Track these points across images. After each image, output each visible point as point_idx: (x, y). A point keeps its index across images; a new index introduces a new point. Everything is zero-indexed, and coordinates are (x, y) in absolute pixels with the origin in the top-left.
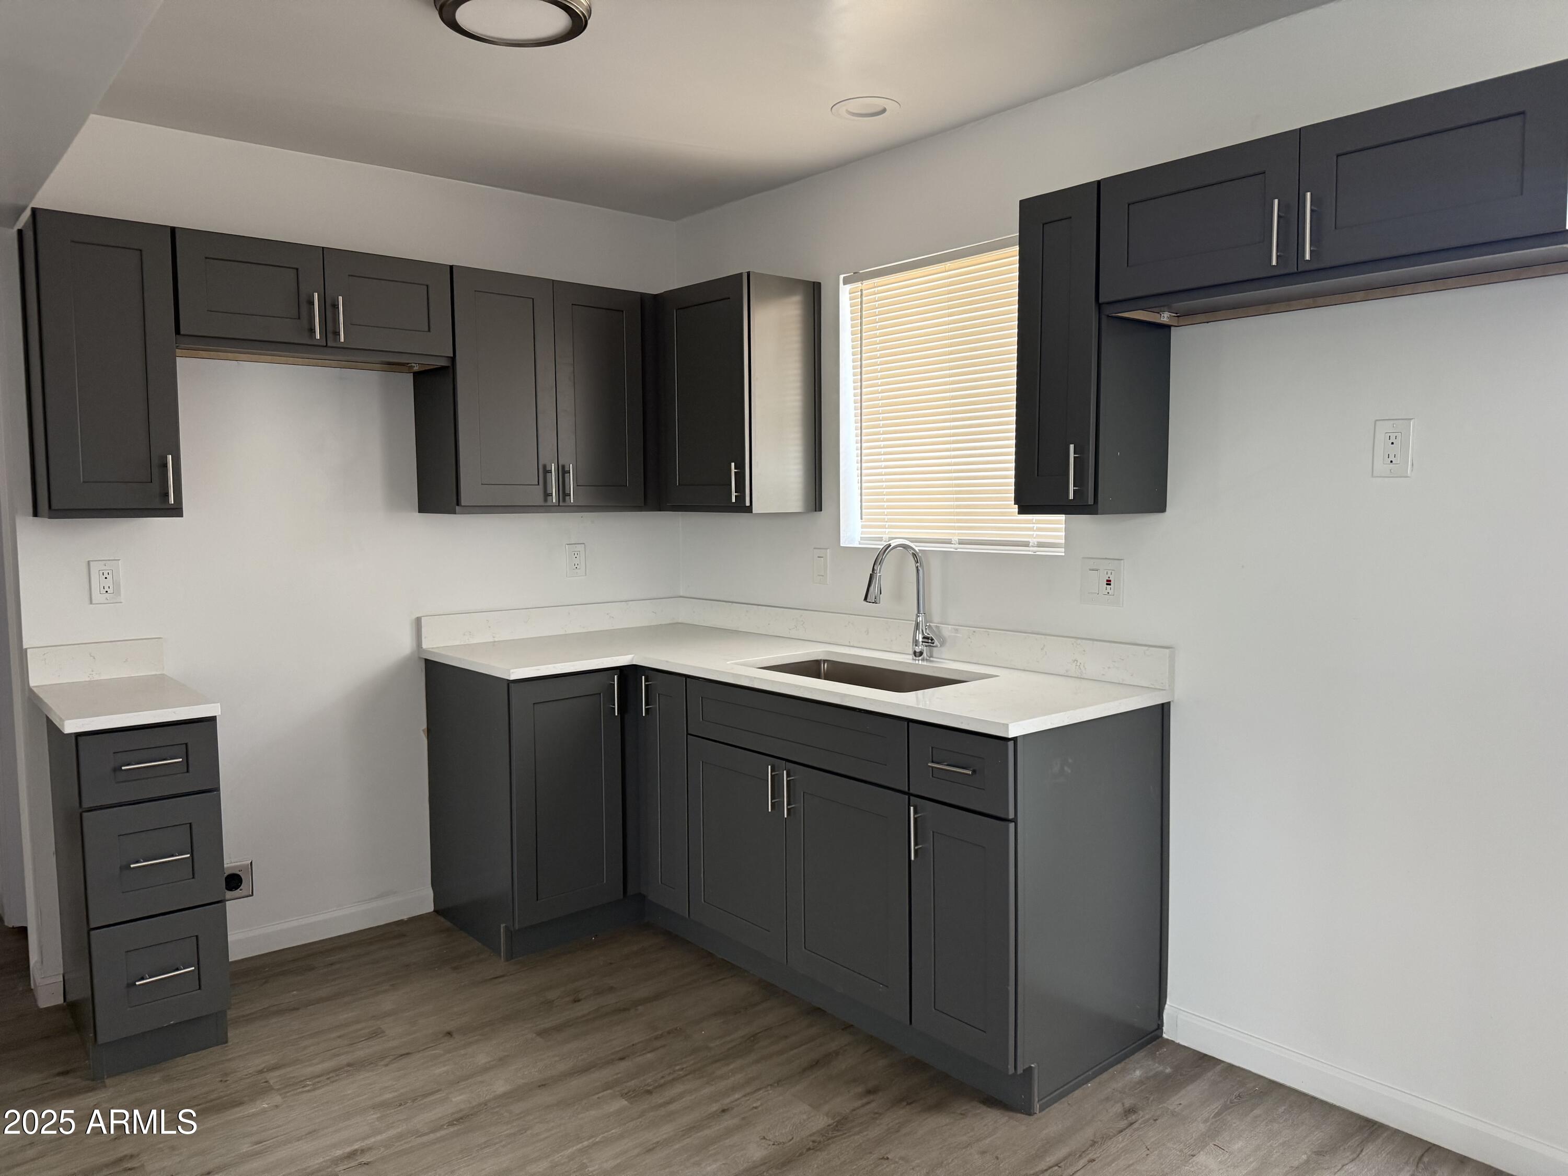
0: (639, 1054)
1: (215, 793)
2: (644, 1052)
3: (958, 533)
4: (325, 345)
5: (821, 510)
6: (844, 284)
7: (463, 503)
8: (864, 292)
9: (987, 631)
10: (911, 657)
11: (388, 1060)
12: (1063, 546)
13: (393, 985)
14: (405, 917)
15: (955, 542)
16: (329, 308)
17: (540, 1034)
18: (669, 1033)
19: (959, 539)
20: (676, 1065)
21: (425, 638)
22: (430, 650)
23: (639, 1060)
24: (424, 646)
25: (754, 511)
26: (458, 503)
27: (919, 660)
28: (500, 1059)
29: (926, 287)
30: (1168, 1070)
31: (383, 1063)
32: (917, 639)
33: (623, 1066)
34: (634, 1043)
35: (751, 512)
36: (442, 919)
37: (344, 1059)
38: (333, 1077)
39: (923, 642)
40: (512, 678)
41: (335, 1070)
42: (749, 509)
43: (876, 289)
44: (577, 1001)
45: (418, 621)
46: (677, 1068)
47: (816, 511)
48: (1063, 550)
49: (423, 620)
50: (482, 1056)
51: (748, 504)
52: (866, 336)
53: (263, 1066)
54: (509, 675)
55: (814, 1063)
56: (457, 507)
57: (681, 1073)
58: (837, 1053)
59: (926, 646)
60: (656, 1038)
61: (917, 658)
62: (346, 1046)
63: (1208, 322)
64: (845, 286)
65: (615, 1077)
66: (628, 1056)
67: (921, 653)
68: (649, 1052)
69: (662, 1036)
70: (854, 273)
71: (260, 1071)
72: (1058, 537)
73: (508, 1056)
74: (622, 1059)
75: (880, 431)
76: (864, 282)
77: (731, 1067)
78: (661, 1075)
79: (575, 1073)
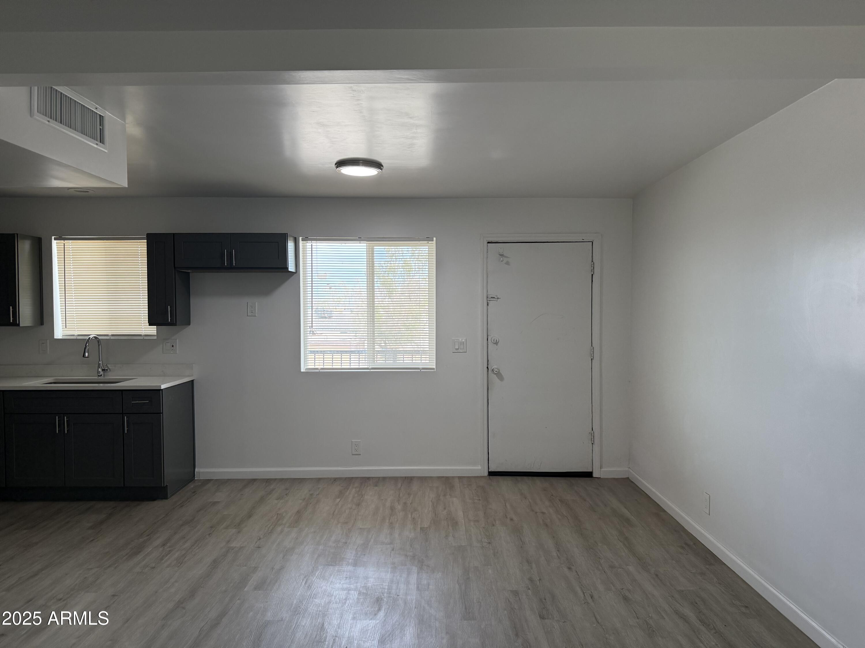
3: (111, 332)
5: (43, 325)
8: (63, 244)
15: (110, 335)
25: (21, 326)
29: (95, 247)
30: (200, 484)
32: (99, 370)
43: (70, 244)
47: (40, 325)
48: (155, 337)
51: (18, 323)
64: (55, 241)
67: (101, 375)
70: (61, 237)
72: (154, 333)
75: (73, 295)
76: (62, 241)
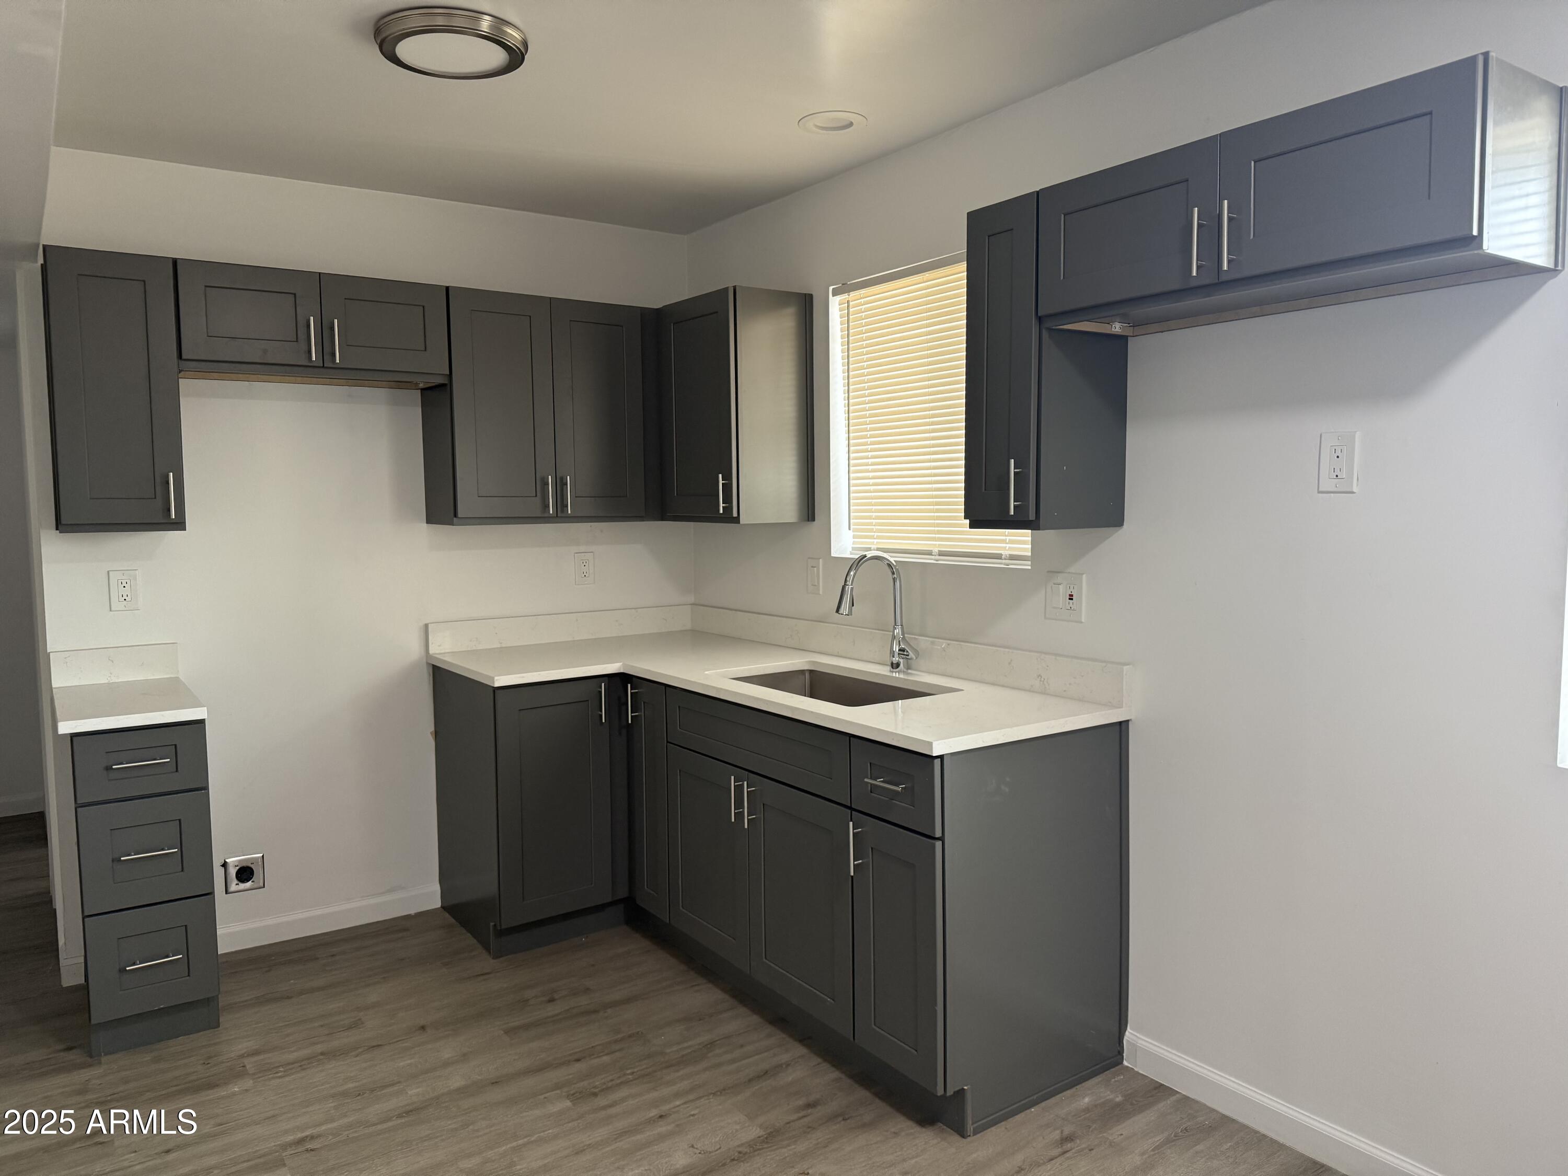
0: (596, 1056)
1: (203, 791)
2: (602, 1054)
3: (939, 545)
4: (322, 365)
5: (813, 520)
6: (833, 296)
7: (460, 515)
8: (851, 303)
9: (960, 644)
10: (889, 668)
11: (360, 1050)
12: (1030, 559)
13: (384, 978)
14: (412, 912)
15: (935, 554)
16: (325, 331)
17: (507, 1032)
18: (630, 1036)
19: (939, 551)
20: (627, 1069)
21: (432, 643)
22: (437, 656)
23: (595, 1062)
24: (431, 652)
25: (742, 522)
26: (455, 515)
27: (896, 672)
28: (464, 1055)
29: (906, 298)
30: (1119, 1099)
31: (353, 1053)
32: (894, 650)
33: (578, 1066)
34: (593, 1045)
35: (739, 522)
36: (447, 915)
37: (319, 1048)
38: (305, 1065)
39: (899, 654)
40: (497, 685)
41: (310, 1058)
42: (737, 520)
43: (862, 300)
44: (552, 1000)
45: (426, 626)
46: (629, 1071)
47: (808, 521)
48: (1029, 563)
49: (430, 627)
50: (448, 1050)
51: (735, 514)
52: (853, 347)
53: (245, 1050)
54: (494, 683)
55: (762, 1074)
56: (455, 518)
57: (630, 1077)
58: (788, 1065)
59: (903, 658)
60: (616, 1041)
61: (894, 670)
62: (324, 1036)
63: (1162, 332)
64: (835, 297)
65: (567, 1078)
66: (584, 1058)
67: (898, 665)
68: (606, 1055)
69: (622, 1039)
70: (843, 284)
71: (240, 1056)
72: (1025, 550)
73: (471, 1052)
74: (578, 1060)
75: (868, 441)
76: (851, 293)
77: (681, 1073)
78: (611, 1078)
79: (530, 1072)
